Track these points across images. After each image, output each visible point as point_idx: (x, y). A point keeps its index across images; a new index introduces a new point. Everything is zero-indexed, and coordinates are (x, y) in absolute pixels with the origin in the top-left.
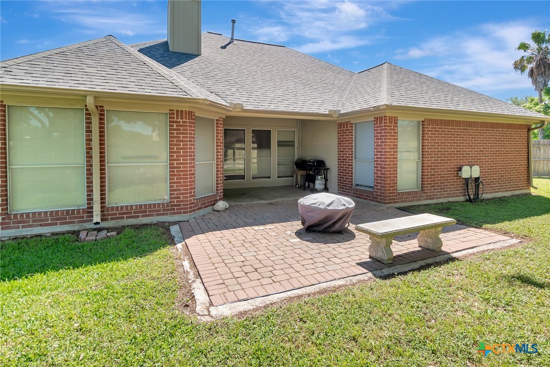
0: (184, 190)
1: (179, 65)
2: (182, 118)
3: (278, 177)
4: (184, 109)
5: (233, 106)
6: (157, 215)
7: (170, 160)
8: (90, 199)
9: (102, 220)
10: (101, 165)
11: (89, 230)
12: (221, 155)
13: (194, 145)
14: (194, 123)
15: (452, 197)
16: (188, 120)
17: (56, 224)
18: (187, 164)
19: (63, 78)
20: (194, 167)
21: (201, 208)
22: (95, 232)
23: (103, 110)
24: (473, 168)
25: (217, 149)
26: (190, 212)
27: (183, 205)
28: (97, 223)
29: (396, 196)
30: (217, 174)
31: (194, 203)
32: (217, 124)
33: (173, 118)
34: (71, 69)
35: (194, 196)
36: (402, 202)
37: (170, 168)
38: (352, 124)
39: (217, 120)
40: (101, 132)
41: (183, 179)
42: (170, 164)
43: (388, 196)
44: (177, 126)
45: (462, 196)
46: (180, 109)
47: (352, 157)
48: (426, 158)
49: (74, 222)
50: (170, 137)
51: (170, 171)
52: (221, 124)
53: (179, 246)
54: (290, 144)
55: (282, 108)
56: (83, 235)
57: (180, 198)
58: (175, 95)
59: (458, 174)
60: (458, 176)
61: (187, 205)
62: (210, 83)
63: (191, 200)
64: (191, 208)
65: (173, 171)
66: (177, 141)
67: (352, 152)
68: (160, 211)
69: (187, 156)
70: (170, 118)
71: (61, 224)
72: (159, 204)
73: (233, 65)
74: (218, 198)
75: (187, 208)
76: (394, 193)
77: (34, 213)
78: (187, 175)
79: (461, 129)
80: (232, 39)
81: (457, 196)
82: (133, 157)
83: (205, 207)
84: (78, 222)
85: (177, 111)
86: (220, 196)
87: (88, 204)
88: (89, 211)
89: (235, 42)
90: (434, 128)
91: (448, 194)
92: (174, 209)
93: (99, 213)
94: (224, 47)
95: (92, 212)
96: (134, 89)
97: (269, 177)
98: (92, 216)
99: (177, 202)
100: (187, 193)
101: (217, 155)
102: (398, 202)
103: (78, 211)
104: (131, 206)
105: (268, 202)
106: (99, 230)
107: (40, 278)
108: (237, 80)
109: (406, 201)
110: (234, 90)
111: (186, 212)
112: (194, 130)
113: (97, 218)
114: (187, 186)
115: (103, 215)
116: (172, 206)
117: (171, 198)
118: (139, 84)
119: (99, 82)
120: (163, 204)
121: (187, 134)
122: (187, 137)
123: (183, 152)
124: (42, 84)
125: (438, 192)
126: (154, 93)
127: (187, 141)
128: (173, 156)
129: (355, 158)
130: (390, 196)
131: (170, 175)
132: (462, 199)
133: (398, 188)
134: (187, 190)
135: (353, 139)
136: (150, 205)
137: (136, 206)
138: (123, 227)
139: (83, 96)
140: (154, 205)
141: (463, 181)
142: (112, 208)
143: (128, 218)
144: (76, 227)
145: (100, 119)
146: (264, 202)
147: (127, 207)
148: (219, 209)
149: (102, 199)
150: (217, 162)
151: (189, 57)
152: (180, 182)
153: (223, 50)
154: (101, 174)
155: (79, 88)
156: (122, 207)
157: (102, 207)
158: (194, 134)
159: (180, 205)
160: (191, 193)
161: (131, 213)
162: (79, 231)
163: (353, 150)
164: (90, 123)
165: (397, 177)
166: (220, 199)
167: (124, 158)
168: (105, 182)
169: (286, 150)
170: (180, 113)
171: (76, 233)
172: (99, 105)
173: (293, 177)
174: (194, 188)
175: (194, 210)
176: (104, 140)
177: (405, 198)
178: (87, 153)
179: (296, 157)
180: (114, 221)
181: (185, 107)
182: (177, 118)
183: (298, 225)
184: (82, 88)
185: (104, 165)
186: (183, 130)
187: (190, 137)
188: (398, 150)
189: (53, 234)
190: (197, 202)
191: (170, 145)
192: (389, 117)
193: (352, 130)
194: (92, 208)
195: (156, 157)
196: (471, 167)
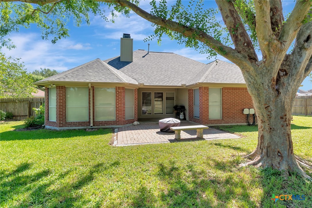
0: (121, 116)
1: (123, 67)
2: (120, 90)
3: (166, 114)
4: (121, 87)
5: (140, 84)
6: (111, 125)
7: (116, 105)
8: (90, 118)
9: (93, 125)
10: (93, 107)
11: (89, 129)
12: (136, 103)
13: (124, 99)
14: (124, 91)
15: (239, 123)
16: (122, 90)
17: (79, 126)
18: (122, 106)
19: (82, 78)
20: (125, 108)
21: (128, 123)
22: (91, 129)
23: (94, 88)
24: (250, 110)
25: (135, 101)
26: (123, 124)
27: (120, 122)
28: (92, 126)
29: (208, 121)
30: (135, 111)
31: (124, 121)
32: (135, 91)
33: (117, 90)
34: (84, 74)
35: (124, 118)
36: (211, 124)
37: (116, 108)
38: (193, 90)
39: (135, 90)
40: (93, 95)
41: (120, 112)
42: (116, 106)
43: (204, 121)
44: (118, 92)
45: (245, 122)
46: (119, 87)
47: (193, 104)
48: (224, 105)
49: (85, 126)
50: (116, 97)
51: (116, 109)
52: (136, 91)
53: (115, 134)
54: (172, 99)
55: (161, 84)
56: (87, 130)
57: (119, 119)
58: (117, 82)
59: (243, 112)
60: (242, 113)
61: (122, 122)
62: (134, 74)
63: (123, 120)
64: (123, 123)
65: (117, 109)
66: (118, 98)
67: (193, 102)
68: (112, 123)
69: (122, 104)
70: (116, 90)
71: (81, 126)
72: (112, 121)
73: (146, 65)
74: (135, 120)
75: (122, 123)
76: (207, 120)
77: (73, 122)
78: (122, 110)
79: (244, 91)
80: (148, 52)
81: (242, 123)
82: (104, 104)
83: (129, 123)
84: (86, 126)
85: (118, 87)
86: (136, 120)
87: (89, 120)
88: (89, 122)
89: (150, 53)
90: (228, 91)
91: (237, 121)
92: (117, 123)
93: (92, 123)
94: (144, 57)
95: (90, 123)
96: (104, 81)
97: (162, 114)
98: (90, 124)
99: (118, 120)
100: (122, 117)
101: (135, 103)
102: (210, 124)
103: (86, 122)
104: (103, 121)
105: (157, 123)
106: (92, 129)
107: (75, 138)
108: (145, 72)
109: (214, 124)
110: (143, 77)
111: (122, 124)
112: (125, 94)
113: (92, 125)
114: (122, 115)
115: (93, 124)
116: (116, 122)
117: (116, 119)
118: (105, 78)
119: (93, 78)
120: (113, 121)
121: (122, 95)
122: (122, 97)
123: (120, 102)
124: (76, 80)
125: (232, 120)
126: (110, 81)
127: (122, 98)
128: (117, 104)
129: (194, 105)
130: (205, 121)
131: (116, 111)
132: (245, 124)
133: (209, 118)
134: (122, 116)
135: (193, 96)
136: (109, 121)
137: (104, 121)
138: (100, 129)
139: (87, 84)
140: (110, 121)
141: (246, 116)
142: (96, 122)
143: (101, 125)
144: (85, 128)
145: (93, 91)
146: (155, 123)
147: (101, 121)
148: (135, 124)
149: (93, 118)
150: (135, 106)
151: (128, 63)
152: (119, 113)
153: (143, 58)
154: (93, 110)
155: (86, 81)
156: (100, 121)
157: (93, 121)
158: (125, 95)
159: (119, 122)
160: (123, 117)
161: (102, 124)
162: (86, 129)
163: (194, 101)
164: (90, 92)
165: (208, 113)
166: (136, 121)
167: (100, 104)
168: (94, 112)
169: (170, 101)
170: (119, 88)
171: (85, 129)
172: (92, 86)
173: (173, 113)
174: (125, 116)
175: (125, 124)
176: (94, 98)
177: (213, 122)
178: (89, 102)
179: (175, 105)
180: (97, 126)
181: (121, 86)
182: (118, 90)
183: (159, 130)
184: (87, 81)
185: (94, 107)
186: (120, 94)
187: (123, 97)
188: (209, 101)
189: (78, 129)
190: (126, 121)
191: (116, 99)
192: (204, 87)
193: (193, 92)
194: (90, 121)
195: (111, 104)
196: (249, 109)
